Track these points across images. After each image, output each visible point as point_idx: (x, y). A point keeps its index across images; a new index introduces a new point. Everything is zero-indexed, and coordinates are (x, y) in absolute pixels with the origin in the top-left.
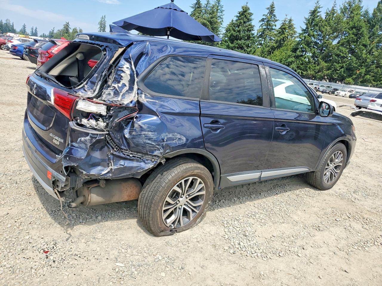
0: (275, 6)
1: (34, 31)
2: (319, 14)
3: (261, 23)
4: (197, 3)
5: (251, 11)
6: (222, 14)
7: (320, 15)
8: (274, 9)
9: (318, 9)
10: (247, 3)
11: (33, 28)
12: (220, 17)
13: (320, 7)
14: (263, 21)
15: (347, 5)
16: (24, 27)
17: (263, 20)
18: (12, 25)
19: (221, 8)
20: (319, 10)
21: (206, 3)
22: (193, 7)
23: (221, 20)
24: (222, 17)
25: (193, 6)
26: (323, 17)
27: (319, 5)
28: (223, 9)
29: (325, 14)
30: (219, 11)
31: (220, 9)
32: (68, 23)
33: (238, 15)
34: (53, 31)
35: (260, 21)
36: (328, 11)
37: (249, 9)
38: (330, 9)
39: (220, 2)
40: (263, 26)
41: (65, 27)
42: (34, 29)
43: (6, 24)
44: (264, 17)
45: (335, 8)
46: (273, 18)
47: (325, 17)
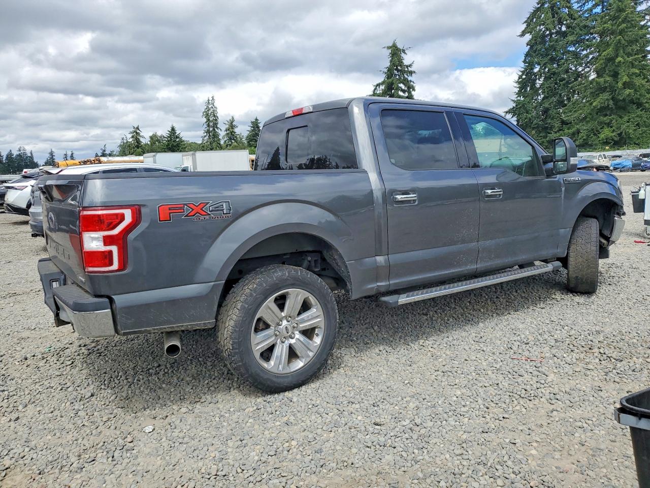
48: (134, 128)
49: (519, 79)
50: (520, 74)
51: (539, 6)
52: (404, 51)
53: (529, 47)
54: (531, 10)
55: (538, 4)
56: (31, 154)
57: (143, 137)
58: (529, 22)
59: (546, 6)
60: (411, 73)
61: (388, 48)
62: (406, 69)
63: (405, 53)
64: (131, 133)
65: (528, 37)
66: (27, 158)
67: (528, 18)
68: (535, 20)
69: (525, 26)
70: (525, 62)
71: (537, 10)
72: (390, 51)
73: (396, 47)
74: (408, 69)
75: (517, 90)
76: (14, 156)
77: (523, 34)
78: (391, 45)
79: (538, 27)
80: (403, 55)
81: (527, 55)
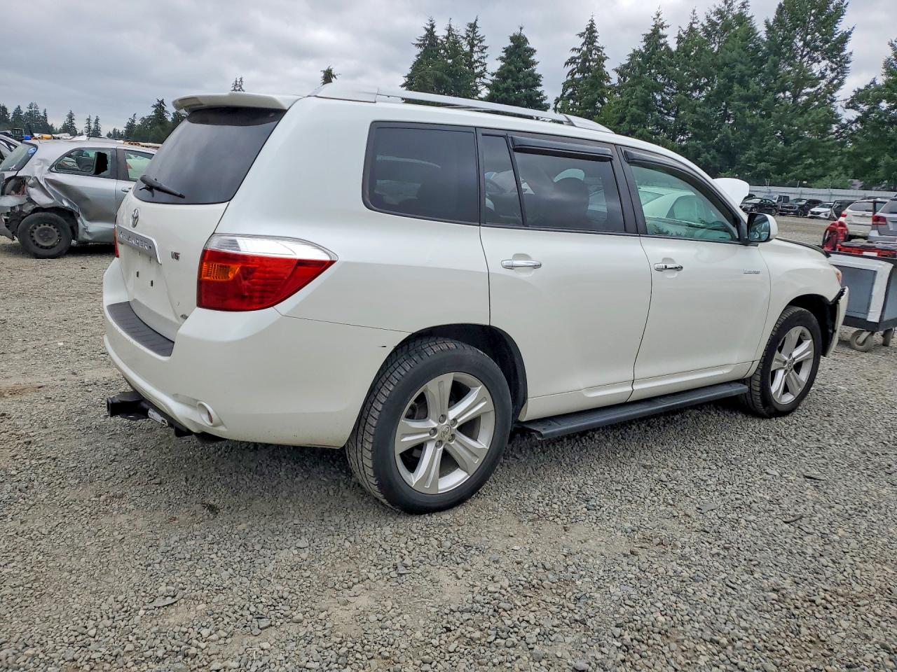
0: (597, 27)
1: (93, 126)
2: (662, 41)
3: (570, 67)
4: (427, 36)
5: (531, 45)
6: (483, 55)
7: (665, 43)
8: (596, 34)
9: (660, 29)
10: (521, 28)
11: (89, 120)
12: (480, 62)
13: (664, 25)
14: (575, 62)
15: (714, 18)
16: (71, 117)
17: (572, 61)
18: (42, 115)
19: (481, 42)
20: (661, 32)
21: (446, 33)
22: (420, 46)
23: (482, 68)
24: (483, 60)
25: (418, 42)
26: (673, 46)
27: (661, 21)
28: (484, 44)
29: (677, 40)
30: (476, 49)
31: (479, 45)
32: (162, 102)
33: (504, 55)
34: (134, 121)
35: (567, 64)
36: (681, 33)
37: (526, 40)
38: (685, 28)
39: (477, 30)
40: (575, 73)
41: (156, 111)
42: (93, 120)
43: (30, 114)
44: (576, 54)
45: (695, 26)
46: (595, 54)
47: (677, 45)
48: (158, 101)
52: (335, 76)
54: (415, 59)
56: (45, 114)
57: (167, 112)
61: (324, 72)
64: (154, 106)
66: (39, 118)
72: (323, 75)
76: (23, 114)
78: (325, 70)
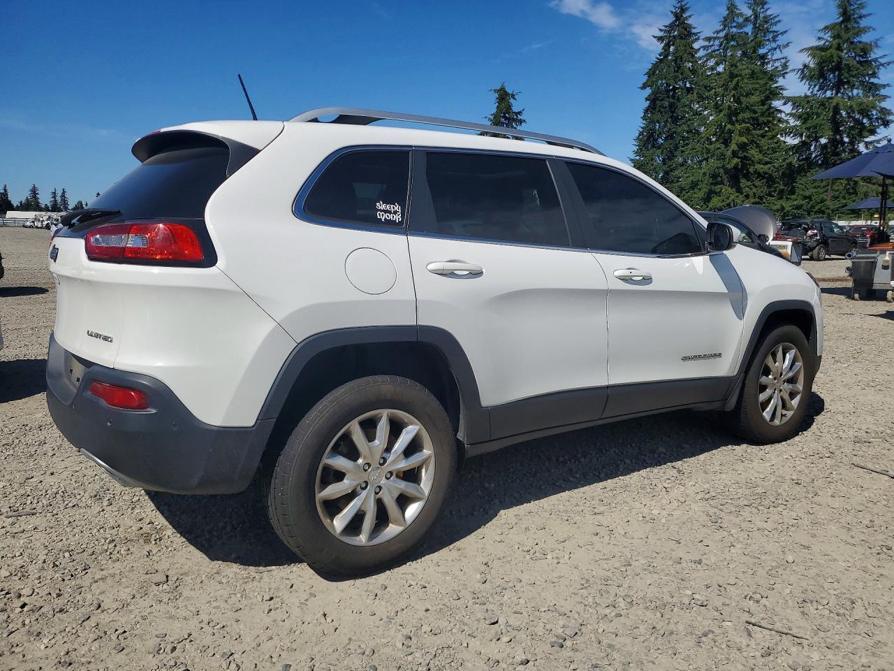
49: (640, 135)
50: (641, 130)
51: (662, 57)
53: (648, 102)
55: (660, 56)
58: (651, 73)
59: (670, 58)
60: (521, 122)
62: (515, 117)
63: (514, 99)
65: (648, 91)
67: (650, 70)
68: (657, 72)
69: (646, 78)
70: (644, 118)
71: (661, 61)
73: (505, 91)
74: (517, 117)
75: (635, 148)
77: (644, 87)
79: (660, 82)
80: (512, 101)
81: (646, 111)
